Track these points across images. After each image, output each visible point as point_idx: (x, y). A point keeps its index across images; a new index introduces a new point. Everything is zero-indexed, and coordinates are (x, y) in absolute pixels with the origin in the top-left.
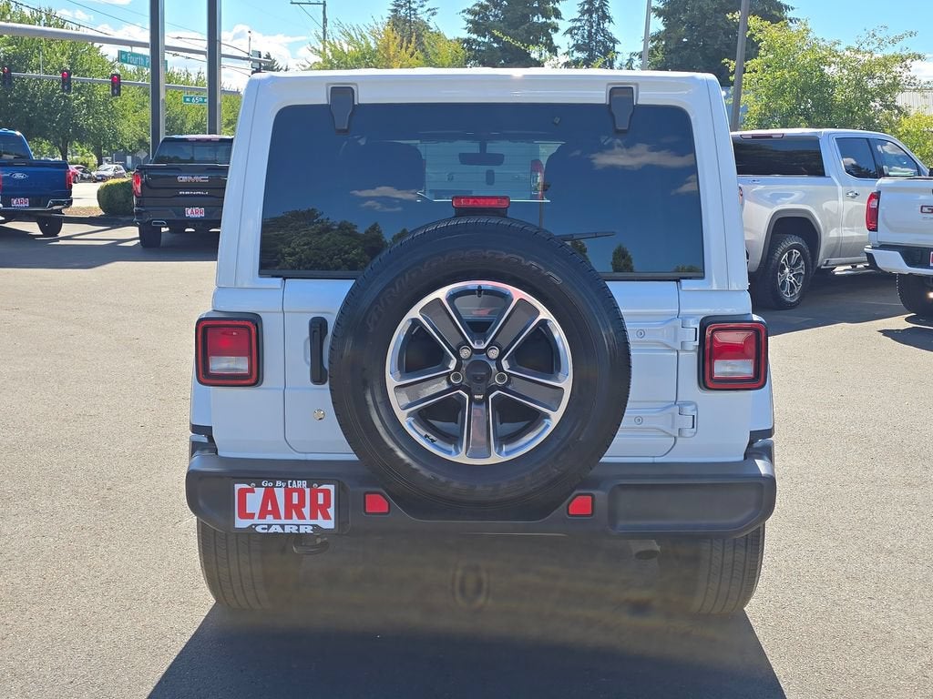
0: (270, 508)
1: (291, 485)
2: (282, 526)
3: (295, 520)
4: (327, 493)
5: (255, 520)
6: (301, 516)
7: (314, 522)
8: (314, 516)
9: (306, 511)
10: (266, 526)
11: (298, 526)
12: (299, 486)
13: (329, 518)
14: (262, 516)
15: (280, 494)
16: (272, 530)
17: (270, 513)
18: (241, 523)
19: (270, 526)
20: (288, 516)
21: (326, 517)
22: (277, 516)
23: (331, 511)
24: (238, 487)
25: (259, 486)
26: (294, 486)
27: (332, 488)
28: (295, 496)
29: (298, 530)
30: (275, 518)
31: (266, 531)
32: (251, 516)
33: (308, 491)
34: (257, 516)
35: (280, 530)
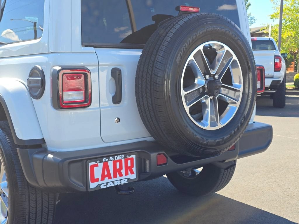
0: (106, 174)
1: (117, 158)
2: (113, 182)
3: (118, 177)
4: (132, 159)
5: (100, 182)
6: (121, 175)
7: (127, 177)
8: (127, 174)
9: (123, 172)
10: (106, 184)
11: (120, 180)
12: (120, 158)
13: (134, 173)
14: (103, 179)
15: (110, 164)
16: (108, 186)
17: (106, 176)
18: (92, 185)
19: (107, 183)
20: (115, 176)
21: (132, 173)
22: (110, 177)
23: (134, 169)
24: (90, 164)
25: (101, 162)
26: (118, 159)
27: (134, 156)
28: (118, 164)
29: (121, 183)
30: (109, 179)
31: (105, 187)
32: (97, 180)
33: (123, 160)
34: (100, 180)
35: (112, 185)
